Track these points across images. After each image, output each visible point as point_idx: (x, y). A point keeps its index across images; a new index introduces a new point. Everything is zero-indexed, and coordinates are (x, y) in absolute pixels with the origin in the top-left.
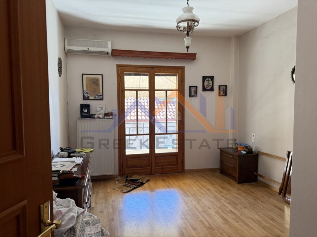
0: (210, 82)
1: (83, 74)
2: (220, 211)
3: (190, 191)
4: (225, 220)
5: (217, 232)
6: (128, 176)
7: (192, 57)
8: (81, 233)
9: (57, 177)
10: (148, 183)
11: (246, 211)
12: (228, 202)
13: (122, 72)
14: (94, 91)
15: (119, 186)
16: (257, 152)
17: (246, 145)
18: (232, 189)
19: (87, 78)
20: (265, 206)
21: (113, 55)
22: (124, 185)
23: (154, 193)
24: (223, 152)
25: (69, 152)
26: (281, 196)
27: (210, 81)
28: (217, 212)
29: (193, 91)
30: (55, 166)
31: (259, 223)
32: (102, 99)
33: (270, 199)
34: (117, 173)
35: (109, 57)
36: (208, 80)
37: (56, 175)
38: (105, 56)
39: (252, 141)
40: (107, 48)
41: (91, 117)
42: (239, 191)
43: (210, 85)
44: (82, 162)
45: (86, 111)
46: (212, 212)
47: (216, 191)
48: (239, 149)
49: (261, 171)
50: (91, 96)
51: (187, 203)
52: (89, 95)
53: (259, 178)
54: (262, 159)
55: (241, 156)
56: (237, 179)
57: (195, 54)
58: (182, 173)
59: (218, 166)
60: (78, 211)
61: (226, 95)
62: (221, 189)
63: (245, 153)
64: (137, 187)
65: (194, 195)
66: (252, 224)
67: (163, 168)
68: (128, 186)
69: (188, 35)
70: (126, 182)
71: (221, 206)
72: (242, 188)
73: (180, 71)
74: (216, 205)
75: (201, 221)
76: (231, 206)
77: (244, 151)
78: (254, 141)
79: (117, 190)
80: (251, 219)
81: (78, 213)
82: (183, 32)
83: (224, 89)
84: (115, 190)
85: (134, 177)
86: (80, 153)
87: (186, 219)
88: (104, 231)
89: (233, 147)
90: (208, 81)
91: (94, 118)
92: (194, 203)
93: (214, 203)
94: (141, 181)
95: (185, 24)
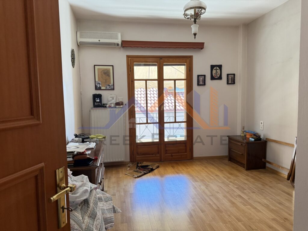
0: (219, 71)
1: (95, 65)
2: (228, 195)
3: (199, 177)
4: (233, 203)
5: (224, 214)
6: (139, 163)
7: (200, 46)
8: (94, 206)
9: (71, 158)
10: (157, 169)
11: (254, 196)
12: (236, 187)
13: (131, 62)
14: (106, 82)
15: (130, 172)
16: (265, 140)
17: (254, 132)
18: (240, 175)
19: (98, 69)
20: (273, 191)
21: (123, 45)
22: (135, 171)
23: (163, 179)
24: (231, 140)
25: (83, 138)
26: (289, 181)
27: (218, 69)
28: (225, 196)
29: (201, 80)
30: (70, 148)
31: (267, 207)
32: (113, 89)
33: (278, 184)
34: (128, 160)
35: (120, 48)
36: (216, 68)
37: (71, 156)
38: (115, 48)
39: (261, 129)
40: (117, 39)
41: (103, 107)
42: (247, 177)
43: (218, 74)
44: (95, 147)
45: (98, 101)
46: (220, 196)
47: (224, 177)
48: (248, 136)
49: (269, 157)
50: (102, 86)
51: (196, 188)
52: (101, 86)
53: (268, 165)
54: (270, 145)
55: (249, 143)
56: (245, 165)
57: (203, 44)
58: (191, 160)
59: (226, 153)
60: (92, 186)
61: (234, 83)
62: (229, 176)
63: (253, 140)
64: (147, 173)
65: (202, 181)
66: (259, 207)
67: (172, 156)
68: (139, 171)
69: (195, 22)
70: (137, 168)
71: (229, 190)
72: (250, 174)
73: (188, 60)
74: (224, 190)
75: (209, 204)
76: (239, 190)
77: (253, 138)
78: (262, 128)
79: (129, 176)
80: (259, 203)
81: (91, 188)
82: (191, 19)
83: (232, 78)
84: (126, 175)
85: (145, 164)
86: (93, 139)
87: (195, 202)
88: (116, 209)
89: (242, 135)
90: (216, 70)
91: (106, 107)
92: (202, 188)
93: (222, 188)
94: (151, 167)
95: (192, 12)
